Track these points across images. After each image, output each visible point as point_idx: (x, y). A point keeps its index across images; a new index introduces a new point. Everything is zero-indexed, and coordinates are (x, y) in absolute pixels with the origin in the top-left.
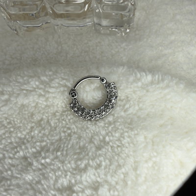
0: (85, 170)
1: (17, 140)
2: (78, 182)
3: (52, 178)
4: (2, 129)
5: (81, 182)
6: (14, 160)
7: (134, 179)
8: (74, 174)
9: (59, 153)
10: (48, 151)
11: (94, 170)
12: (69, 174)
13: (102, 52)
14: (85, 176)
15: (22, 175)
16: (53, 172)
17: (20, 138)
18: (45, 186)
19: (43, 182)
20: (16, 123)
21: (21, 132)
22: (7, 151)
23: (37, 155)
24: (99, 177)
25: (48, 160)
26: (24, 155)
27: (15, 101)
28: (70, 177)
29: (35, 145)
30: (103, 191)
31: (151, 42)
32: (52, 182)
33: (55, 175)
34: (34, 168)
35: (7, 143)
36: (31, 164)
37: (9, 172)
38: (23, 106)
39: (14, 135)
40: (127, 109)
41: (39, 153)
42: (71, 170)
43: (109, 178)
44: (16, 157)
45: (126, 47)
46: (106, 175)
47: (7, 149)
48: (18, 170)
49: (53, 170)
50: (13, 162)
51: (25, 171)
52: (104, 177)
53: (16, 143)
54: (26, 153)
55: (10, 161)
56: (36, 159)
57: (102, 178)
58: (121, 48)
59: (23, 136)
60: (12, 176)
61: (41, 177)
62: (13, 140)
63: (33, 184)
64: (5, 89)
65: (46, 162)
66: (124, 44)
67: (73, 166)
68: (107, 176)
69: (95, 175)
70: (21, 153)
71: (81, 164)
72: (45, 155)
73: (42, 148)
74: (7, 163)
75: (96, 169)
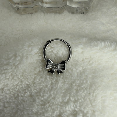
0: (67, 103)
1: (26, 85)
2: (64, 111)
5: (66, 111)
6: (24, 98)
8: (62, 106)
10: (44, 92)
11: (73, 103)
12: (59, 106)
14: (68, 107)
22: (20, 92)
24: (76, 108)
26: (30, 94)
34: (37, 103)
35: (20, 88)
37: (22, 106)
39: (24, 83)
40: (91, 64)
43: (82, 109)
46: (80, 106)
47: (20, 91)
52: (79, 108)
53: (25, 87)
55: (22, 98)
56: (37, 97)
57: (78, 108)
62: (23, 86)
65: (44, 99)
69: (73, 106)
71: (65, 99)
72: (43, 94)
74: (20, 99)
75: (74, 103)
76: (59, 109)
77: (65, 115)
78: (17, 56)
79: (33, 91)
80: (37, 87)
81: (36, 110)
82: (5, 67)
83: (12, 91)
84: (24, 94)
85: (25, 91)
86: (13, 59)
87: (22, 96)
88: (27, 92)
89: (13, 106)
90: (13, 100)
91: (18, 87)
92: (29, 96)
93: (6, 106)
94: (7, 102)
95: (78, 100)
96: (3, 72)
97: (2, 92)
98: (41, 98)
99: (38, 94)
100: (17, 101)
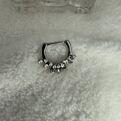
0: (70, 103)
2: (67, 111)
5: (69, 112)
6: (26, 97)
8: (64, 106)
10: (47, 91)
11: (76, 103)
14: (70, 107)
22: (22, 92)
24: (79, 108)
30: (82, 118)
36: (36, 100)
37: (23, 105)
42: (62, 103)
43: (85, 109)
44: (27, 95)
48: (29, 104)
51: (33, 105)
52: (82, 108)
53: (27, 87)
54: (33, 92)
56: (39, 97)
60: (25, 107)
65: (46, 98)
69: (76, 106)
71: (68, 99)
72: (45, 94)
73: (43, 89)
74: (22, 98)
76: (61, 109)
77: (68, 115)
78: (18, 54)
79: (35, 91)
80: (39, 87)
81: (38, 110)
82: (6, 66)
83: (13, 90)
84: (26, 94)
85: (27, 90)
86: (13, 57)
87: (24, 95)
88: (29, 92)
89: (15, 105)
90: (15, 100)
91: (19, 87)
92: (31, 96)
93: (8, 105)
94: (9, 101)
95: (81, 100)
96: (4, 71)
97: (4, 92)
98: (43, 98)
99: (40, 94)
100: (18, 100)
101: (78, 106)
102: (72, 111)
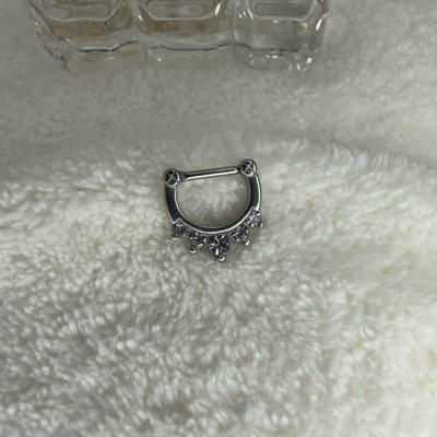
0: (214, 365)
1: (63, 297)
2: (197, 392)
3: (140, 383)
4: (29, 274)
5: (205, 394)
6: (55, 342)
7: (324, 390)
8: (189, 376)
9: (156, 329)
10: (131, 323)
11: (233, 367)
12: (178, 374)
13: (253, 108)
14: (214, 380)
15: (74, 376)
16: (141, 371)
17: (70, 294)
18: (125, 401)
19: (119, 392)
20: (61, 261)
21: (72, 280)
22: (41, 321)
23: (106, 331)
24: (246, 384)
25: (131, 344)
26: (78, 330)
27: (61, 217)
28: (180, 381)
29: (102, 310)
30: (257, 414)
31: (361, 84)
32: (140, 392)
33: (148, 377)
34: (99, 360)
35: (40, 305)
36: (93, 352)
37: (46, 369)
38: (77, 225)
39: (55, 286)
40: (309, 230)
41: (111, 326)
42: (182, 366)
43: (268, 386)
44: (61, 334)
45: (305, 97)
46: (261, 379)
47: (41, 316)
48: (65, 365)
49: (142, 365)
50: (54, 347)
51: (79, 367)
52: (255, 383)
53: (61, 303)
54: (83, 327)
55: (47, 344)
56: (104, 341)
57: (253, 387)
58: (295, 98)
59: (76, 289)
60: (52, 378)
61: (116, 380)
62: (54, 297)
63: (99, 395)
64: (40, 188)
65: (127, 348)
66: (301, 90)
67: (188, 357)
68: (264, 383)
69: (235, 378)
70: (72, 327)
71: (204, 354)
72: (125, 331)
73: (119, 317)
74: (40, 347)
75: (239, 365)
79: (93, 322)
85: (59, 319)
87: (47, 336)
88: (67, 324)
91: (33, 300)
98: (116, 343)
100: (28, 352)
101: (243, 374)
102: (218, 393)
